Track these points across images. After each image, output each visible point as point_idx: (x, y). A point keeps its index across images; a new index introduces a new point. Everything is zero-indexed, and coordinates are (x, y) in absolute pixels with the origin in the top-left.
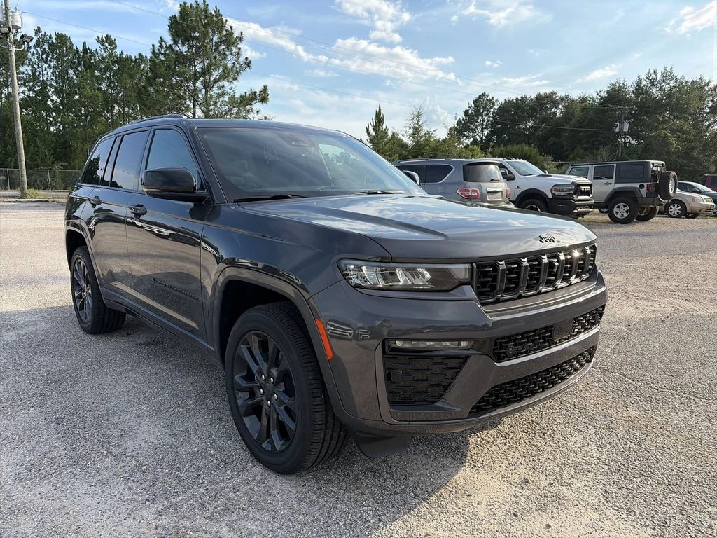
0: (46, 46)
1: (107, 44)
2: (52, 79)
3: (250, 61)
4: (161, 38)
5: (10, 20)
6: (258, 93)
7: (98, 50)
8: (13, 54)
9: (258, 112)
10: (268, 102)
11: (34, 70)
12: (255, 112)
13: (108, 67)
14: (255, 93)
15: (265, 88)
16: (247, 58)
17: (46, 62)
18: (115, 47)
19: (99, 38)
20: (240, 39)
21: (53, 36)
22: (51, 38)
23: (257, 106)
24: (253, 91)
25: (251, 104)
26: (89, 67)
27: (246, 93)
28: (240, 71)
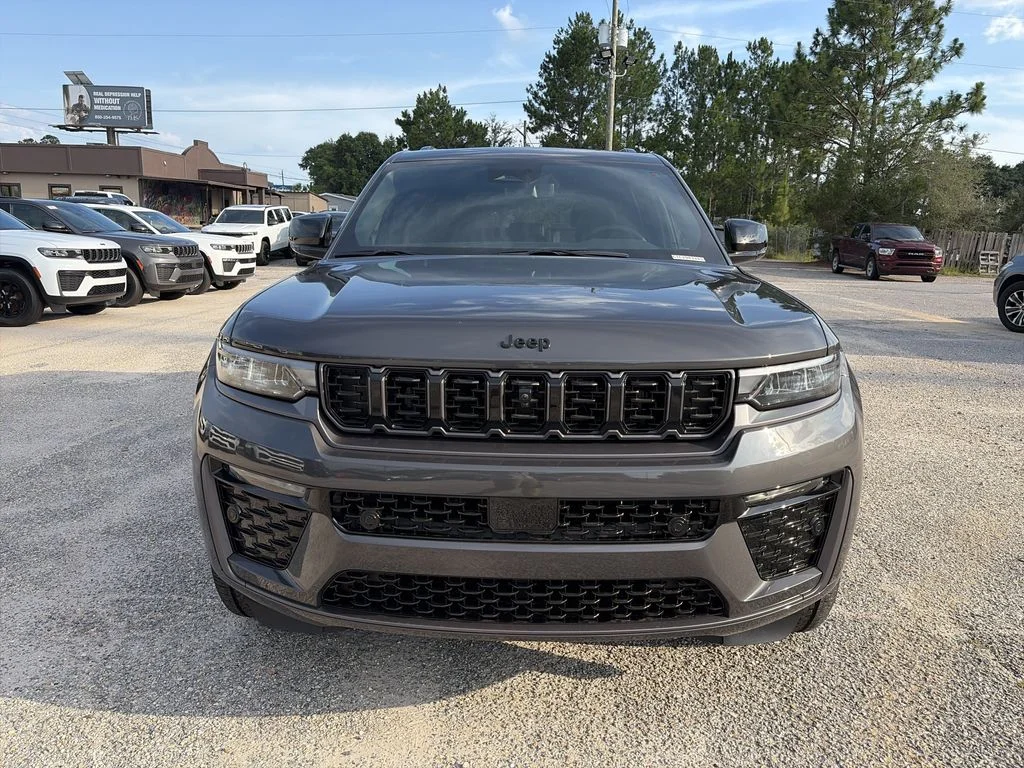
0: (686, 66)
1: (759, 52)
2: (688, 109)
3: (962, 45)
4: (817, 30)
5: (616, 39)
6: (965, 96)
7: (747, 62)
8: (613, 83)
9: (961, 129)
10: (983, 111)
11: (668, 99)
12: (957, 129)
13: (756, 84)
14: (959, 96)
15: (979, 87)
16: (956, 40)
17: (682, 88)
18: (771, 54)
19: (750, 44)
20: (946, 10)
21: (696, 52)
22: (693, 54)
23: (963, 118)
24: (955, 94)
25: (951, 116)
26: (733, 87)
27: (940, 99)
28: (940, 63)
